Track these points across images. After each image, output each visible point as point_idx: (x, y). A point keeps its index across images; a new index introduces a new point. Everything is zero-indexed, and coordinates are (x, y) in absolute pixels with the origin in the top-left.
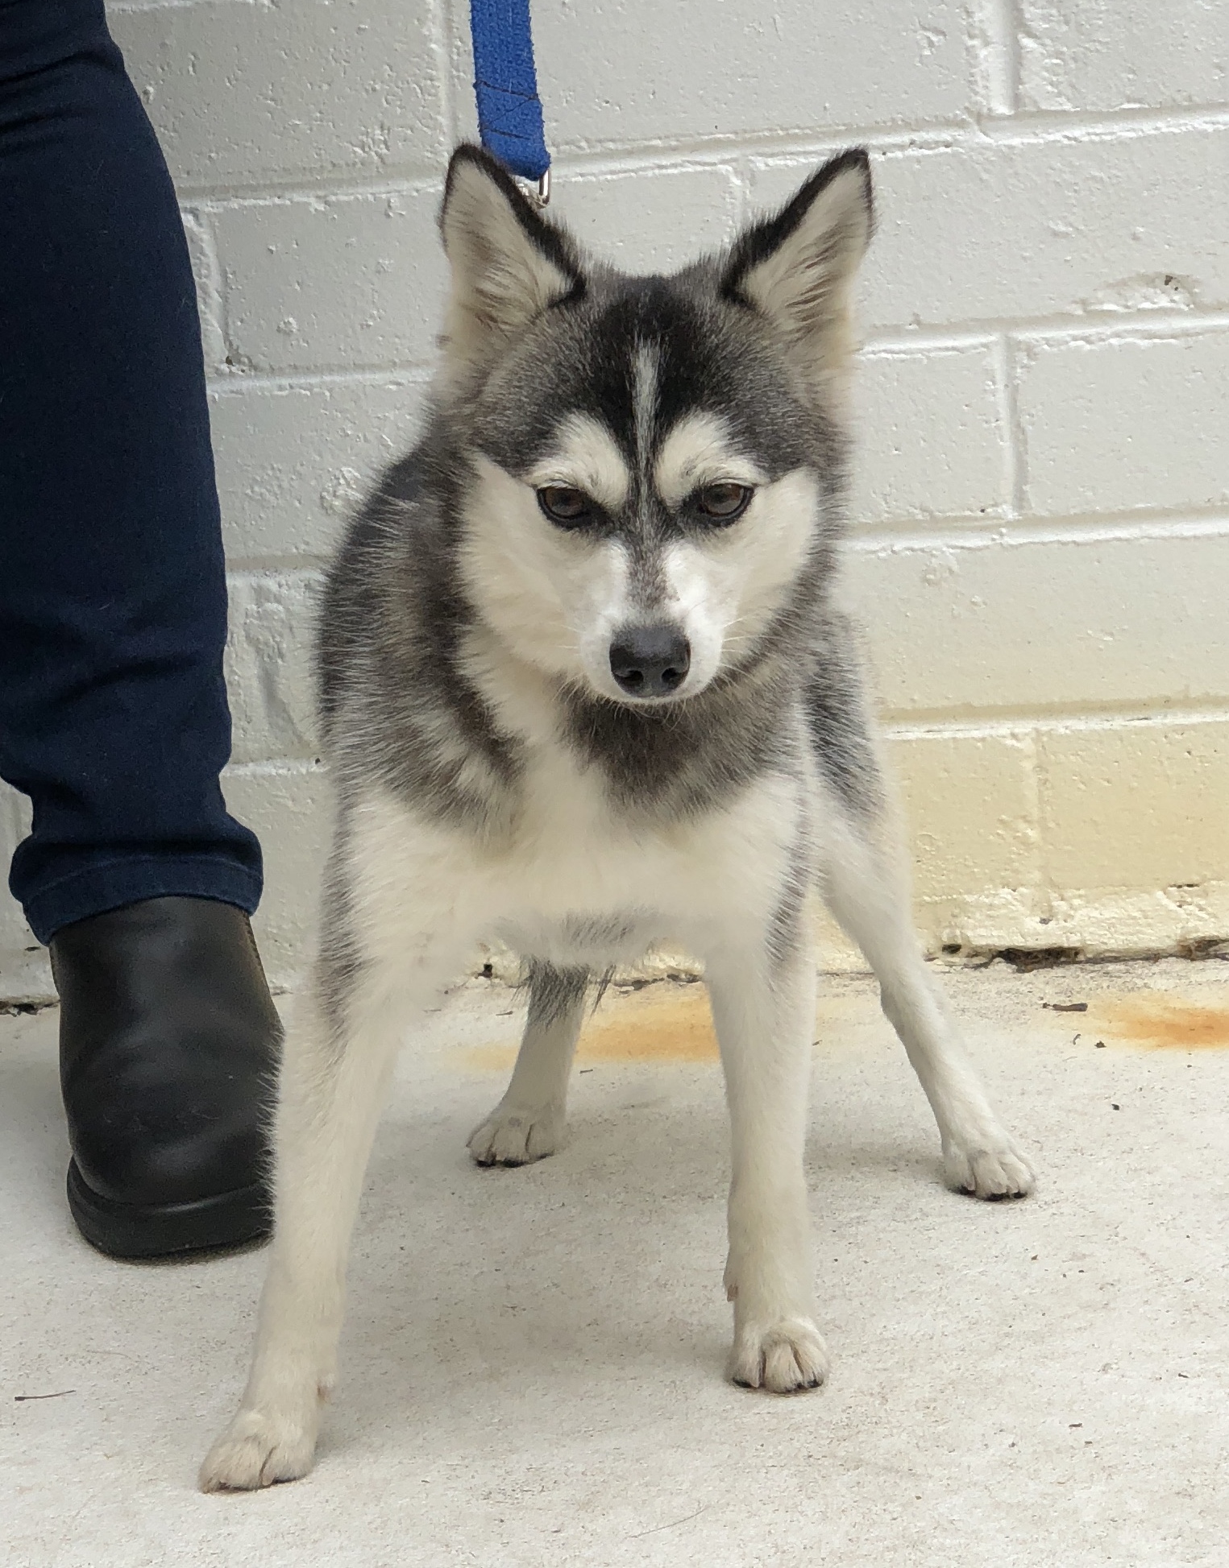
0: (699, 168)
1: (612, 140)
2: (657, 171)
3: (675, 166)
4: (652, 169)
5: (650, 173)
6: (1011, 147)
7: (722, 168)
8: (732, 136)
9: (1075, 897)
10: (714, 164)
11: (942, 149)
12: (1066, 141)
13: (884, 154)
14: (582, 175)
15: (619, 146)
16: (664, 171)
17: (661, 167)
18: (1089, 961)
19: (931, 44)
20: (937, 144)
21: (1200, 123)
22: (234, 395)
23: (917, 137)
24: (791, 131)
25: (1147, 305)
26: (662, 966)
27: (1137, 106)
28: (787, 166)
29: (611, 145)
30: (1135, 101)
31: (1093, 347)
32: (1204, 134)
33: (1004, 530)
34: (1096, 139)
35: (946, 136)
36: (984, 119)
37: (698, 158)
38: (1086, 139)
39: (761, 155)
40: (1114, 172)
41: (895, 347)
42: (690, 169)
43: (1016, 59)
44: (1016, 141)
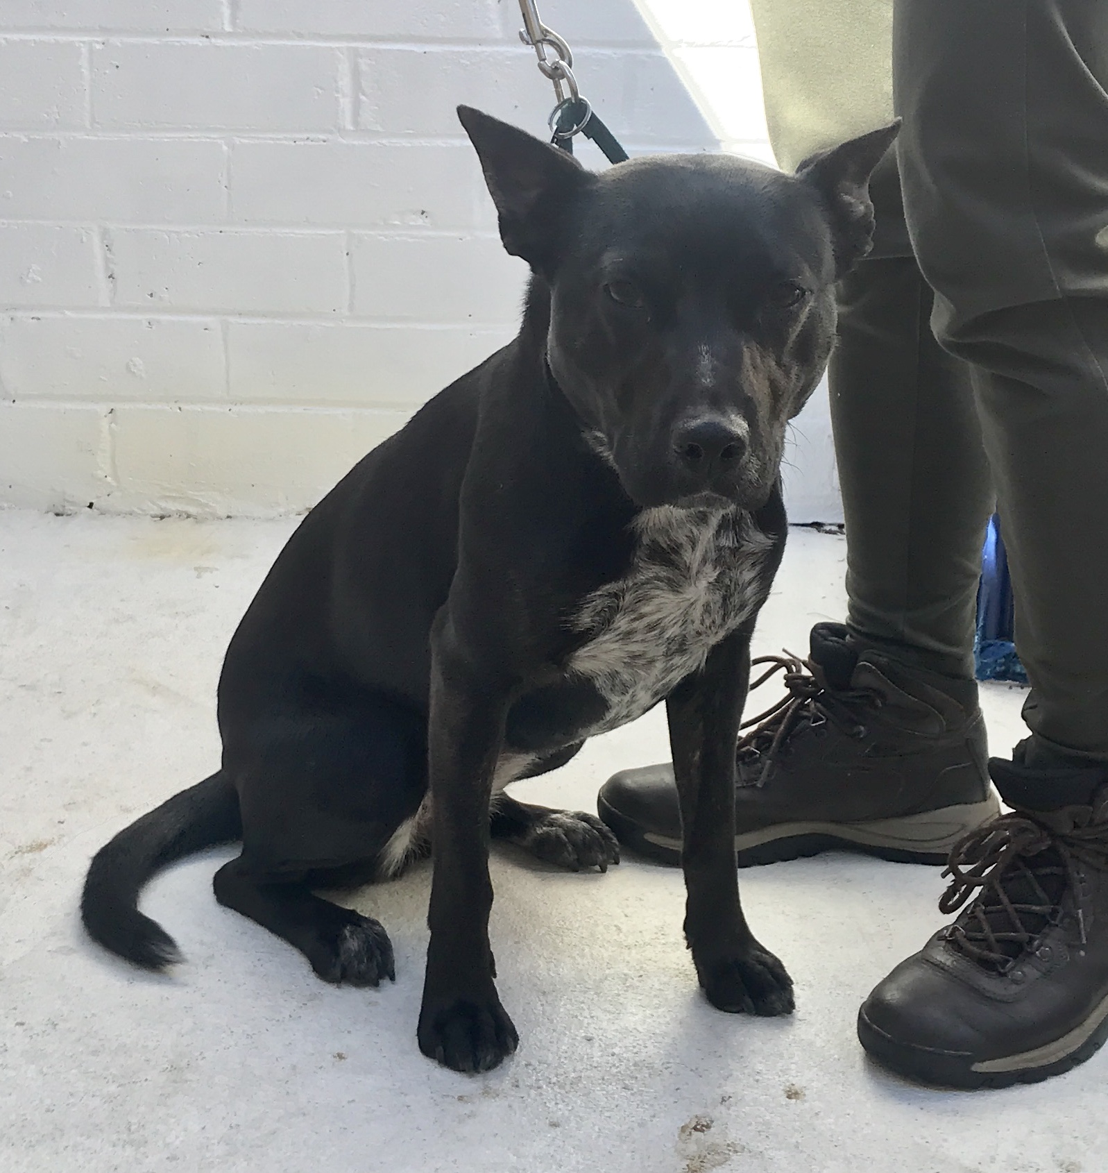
0: (208, 140)
1: (168, 123)
3: (197, 138)
5: (185, 140)
6: (354, 145)
7: (219, 141)
8: (224, 127)
10: (216, 139)
11: (323, 143)
12: (378, 145)
13: (295, 142)
14: (153, 137)
15: (171, 126)
16: (190, 140)
17: (190, 138)
19: (318, 94)
20: (319, 140)
23: (312, 136)
24: (252, 127)
25: (412, 223)
26: (174, 509)
27: (411, 132)
28: (250, 143)
30: (411, 129)
31: (387, 240)
33: (343, 320)
34: (392, 145)
35: (322, 137)
36: (341, 131)
37: (208, 135)
38: (387, 144)
39: (238, 137)
41: (297, 231)
42: (204, 140)
43: (357, 105)
44: (356, 143)
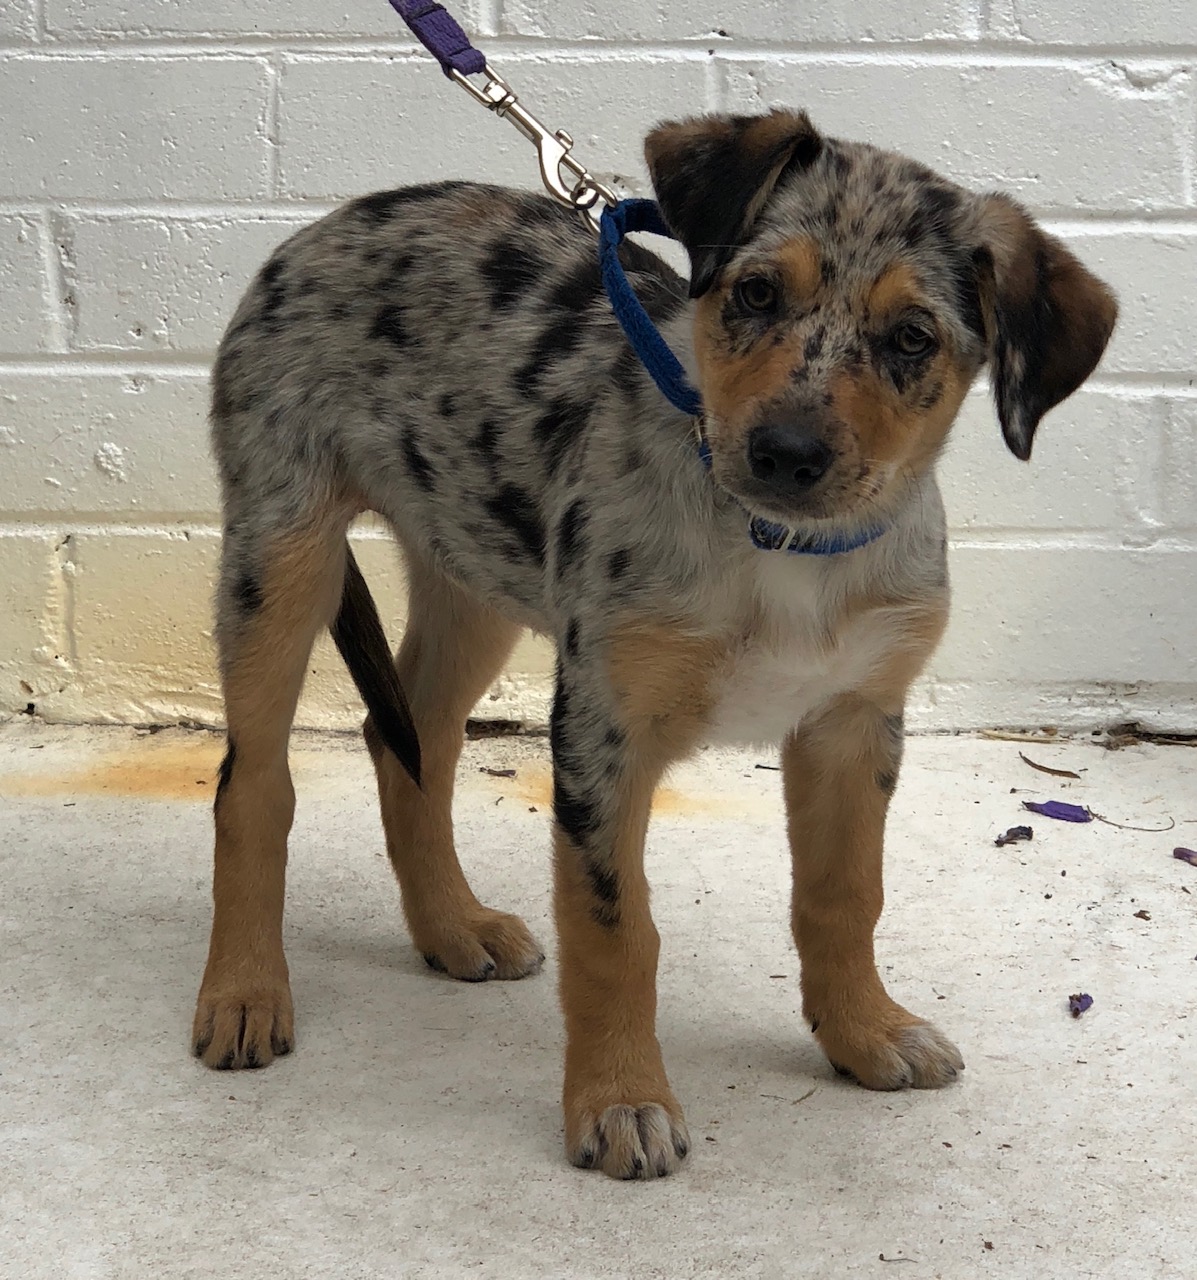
0: (241, 58)
1: (171, 30)
2: (206, 58)
3: (220, 54)
4: (201, 55)
5: (200, 59)
7: (260, 60)
8: (269, 35)
9: (520, 679)
10: (253, 56)
12: (538, 61)
13: (391, 59)
14: (144, 56)
15: (176, 35)
16: (212, 58)
17: (209, 55)
18: (528, 733)
21: (646, 55)
23: (419, 48)
24: (317, 35)
26: (175, 714)
27: (596, 38)
28: (312, 62)
29: (169, 34)
30: (595, 34)
32: (650, 66)
34: (563, 61)
37: (241, 50)
38: (554, 60)
40: (577, 89)
42: (234, 58)
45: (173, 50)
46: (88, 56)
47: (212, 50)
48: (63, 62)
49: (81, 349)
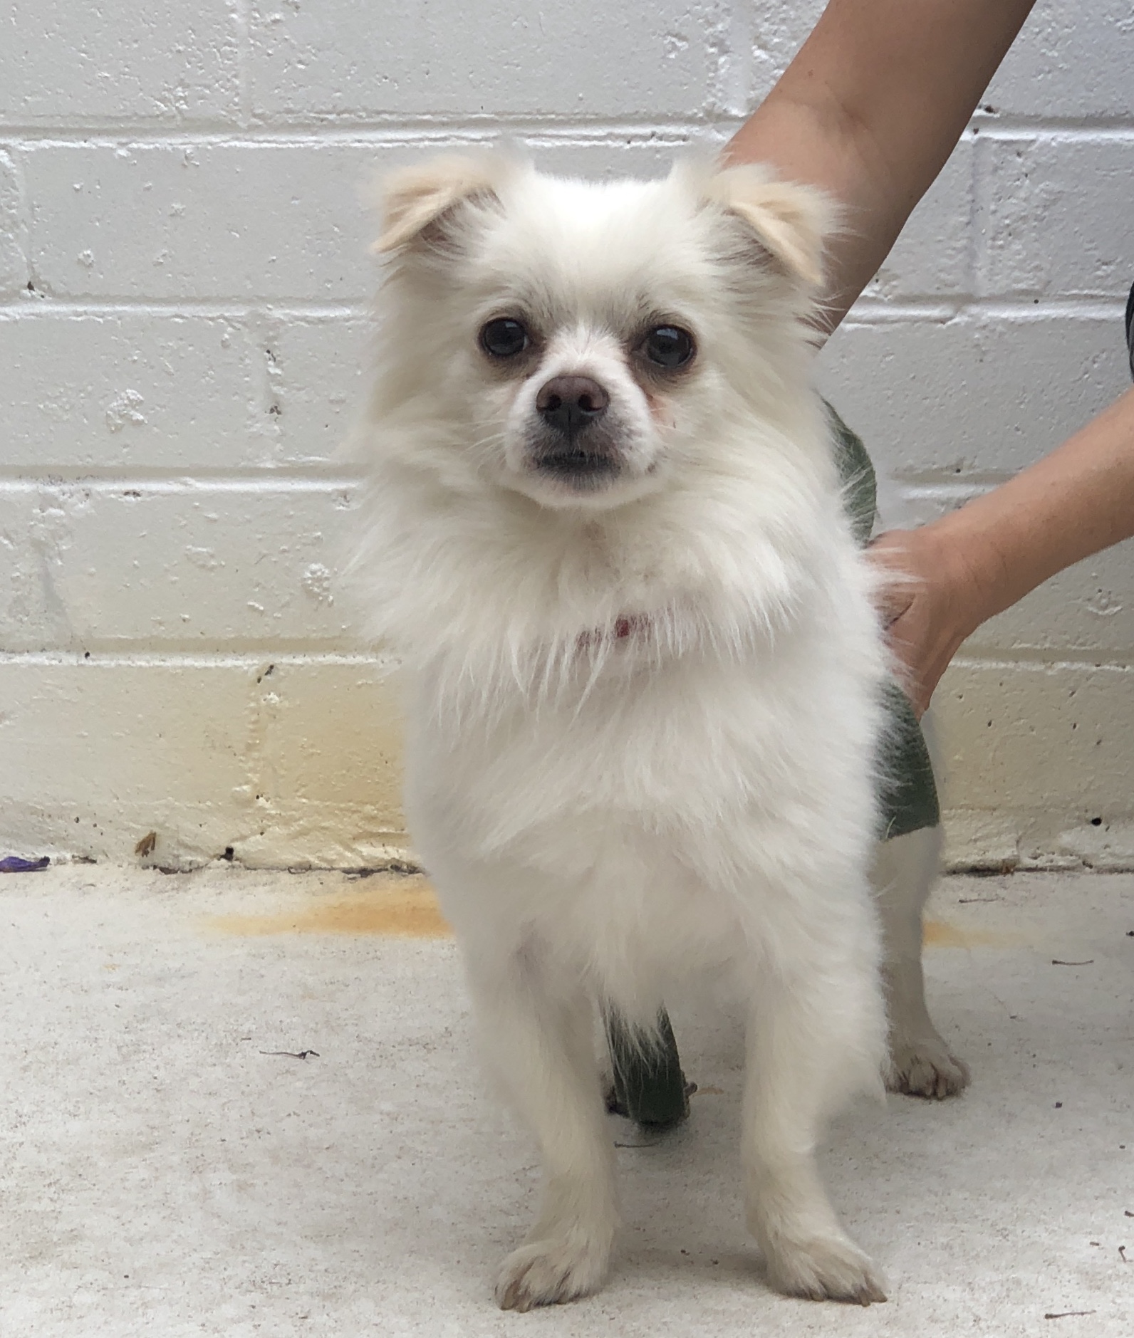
0: (465, 143)
1: (391, 113)
2: (427, 143)
3: (444, 139)
4: (421, 140)
5: (421, 145)
8: (495, 117)
10: (478, 141)
11: (682, 143)
13: (629, 142)
14: (359, 141)
15: (395, 118)
16: (434, 143)
17: (431, 140)
19: (675, 48)
20: (676, 137)
22: (33, 317)
23: (660, 130)
24: (549, 117)
26: (387, 857)
28: (544, 146)
29: (388, 117)
35: (683, 130)
36: (718, 119)
37: (464, 134)
39: (521, 135)
42: (458, 143)
45: (390, 135)
46: (299, 142)
47: (433, 135)
48: (272, 148)
49: (289, 462)
